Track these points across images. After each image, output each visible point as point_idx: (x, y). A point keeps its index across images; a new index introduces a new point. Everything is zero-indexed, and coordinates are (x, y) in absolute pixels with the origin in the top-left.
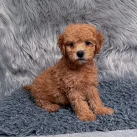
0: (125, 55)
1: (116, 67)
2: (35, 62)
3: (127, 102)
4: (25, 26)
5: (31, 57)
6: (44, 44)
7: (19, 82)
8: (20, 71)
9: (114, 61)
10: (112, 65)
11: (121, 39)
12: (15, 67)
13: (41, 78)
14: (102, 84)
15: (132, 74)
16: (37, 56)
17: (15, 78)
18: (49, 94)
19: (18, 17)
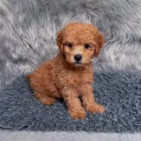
0: (128, 48)
1: (117, 59)
2: (35, 51)
3: (121, 100)
4: (24, 15)
5: (30, 46)
6: (43, 34)
7: (20, 70)
8: (20, 60)
9: (115, 53)
10: (113, 57)
11: (125, 30)
12: (15, 56)
13: (39, 72)
14: (101, 76)
15: (133, 67)
16: (36, 46)
17: (17, 66)
18: (46, 88)
19: (16, 6)
